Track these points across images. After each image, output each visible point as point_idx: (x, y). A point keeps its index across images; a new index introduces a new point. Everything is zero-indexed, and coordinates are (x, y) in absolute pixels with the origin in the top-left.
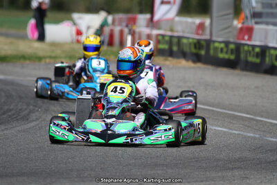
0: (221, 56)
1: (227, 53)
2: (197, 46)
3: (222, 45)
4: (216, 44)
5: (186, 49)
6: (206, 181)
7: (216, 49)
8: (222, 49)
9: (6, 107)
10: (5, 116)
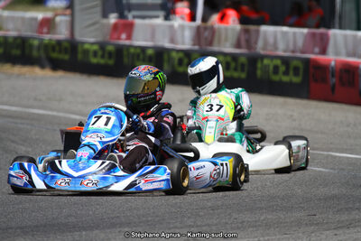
0: (94, 61)
1: (103, 57)
2: (57, 48)
3: (95, 47)
4: (86, 46)
5: (35, 53)
7: (86, 52)
8: (95, 54)
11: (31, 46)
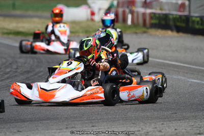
0: (197, 27)
1: (202, 24)
2: (179, 20)
3: (198, 19)
4: (194, 19)
5: (171, 23)
6: (183, 120)
7: (193, 22)
8: (198, 22)
9: (38, 70)
10: (36, 77)
11: (169, 19)
